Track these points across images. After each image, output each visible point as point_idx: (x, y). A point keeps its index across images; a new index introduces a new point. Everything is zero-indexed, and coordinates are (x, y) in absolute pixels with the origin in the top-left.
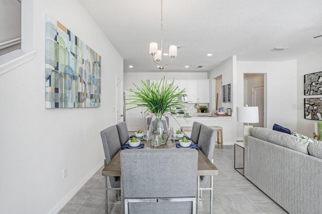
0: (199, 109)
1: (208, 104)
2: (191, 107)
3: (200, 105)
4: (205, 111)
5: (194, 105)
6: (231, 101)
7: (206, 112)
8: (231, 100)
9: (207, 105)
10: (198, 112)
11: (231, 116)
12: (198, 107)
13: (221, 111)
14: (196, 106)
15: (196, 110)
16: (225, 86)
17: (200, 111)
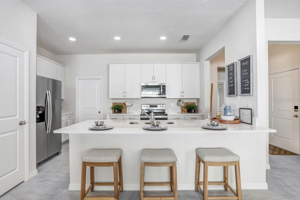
0: (184, 108)
1: (198, 100)
2: (173, 105)
3: (186, 101)
4: (193, 110)
5: (177, 101)
6: (251, 93)
7: (195, 112)
8: (251, 91)
9: (195, 101)
10: (183, 111)
11: (251, 124)
12: (183, 105)
13: (229, 114)
14: (180, 103)
15: (179, 109)
16: (233, 65)
17: (186, 110)
